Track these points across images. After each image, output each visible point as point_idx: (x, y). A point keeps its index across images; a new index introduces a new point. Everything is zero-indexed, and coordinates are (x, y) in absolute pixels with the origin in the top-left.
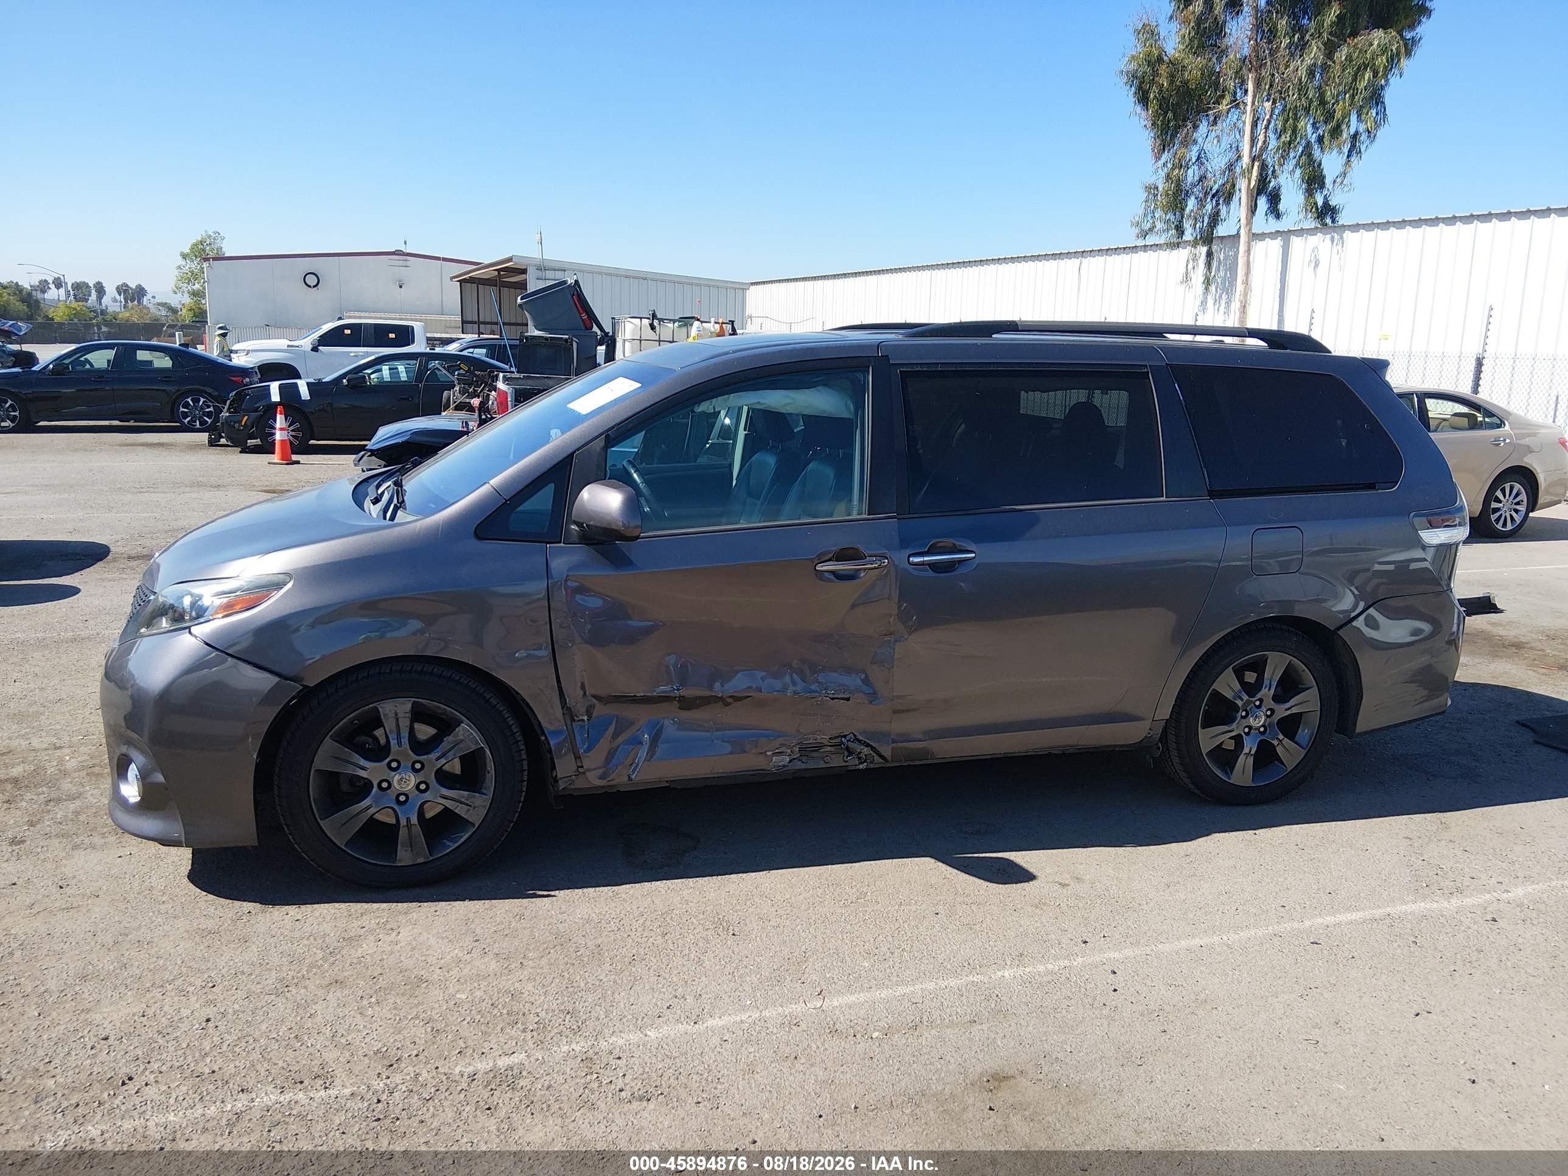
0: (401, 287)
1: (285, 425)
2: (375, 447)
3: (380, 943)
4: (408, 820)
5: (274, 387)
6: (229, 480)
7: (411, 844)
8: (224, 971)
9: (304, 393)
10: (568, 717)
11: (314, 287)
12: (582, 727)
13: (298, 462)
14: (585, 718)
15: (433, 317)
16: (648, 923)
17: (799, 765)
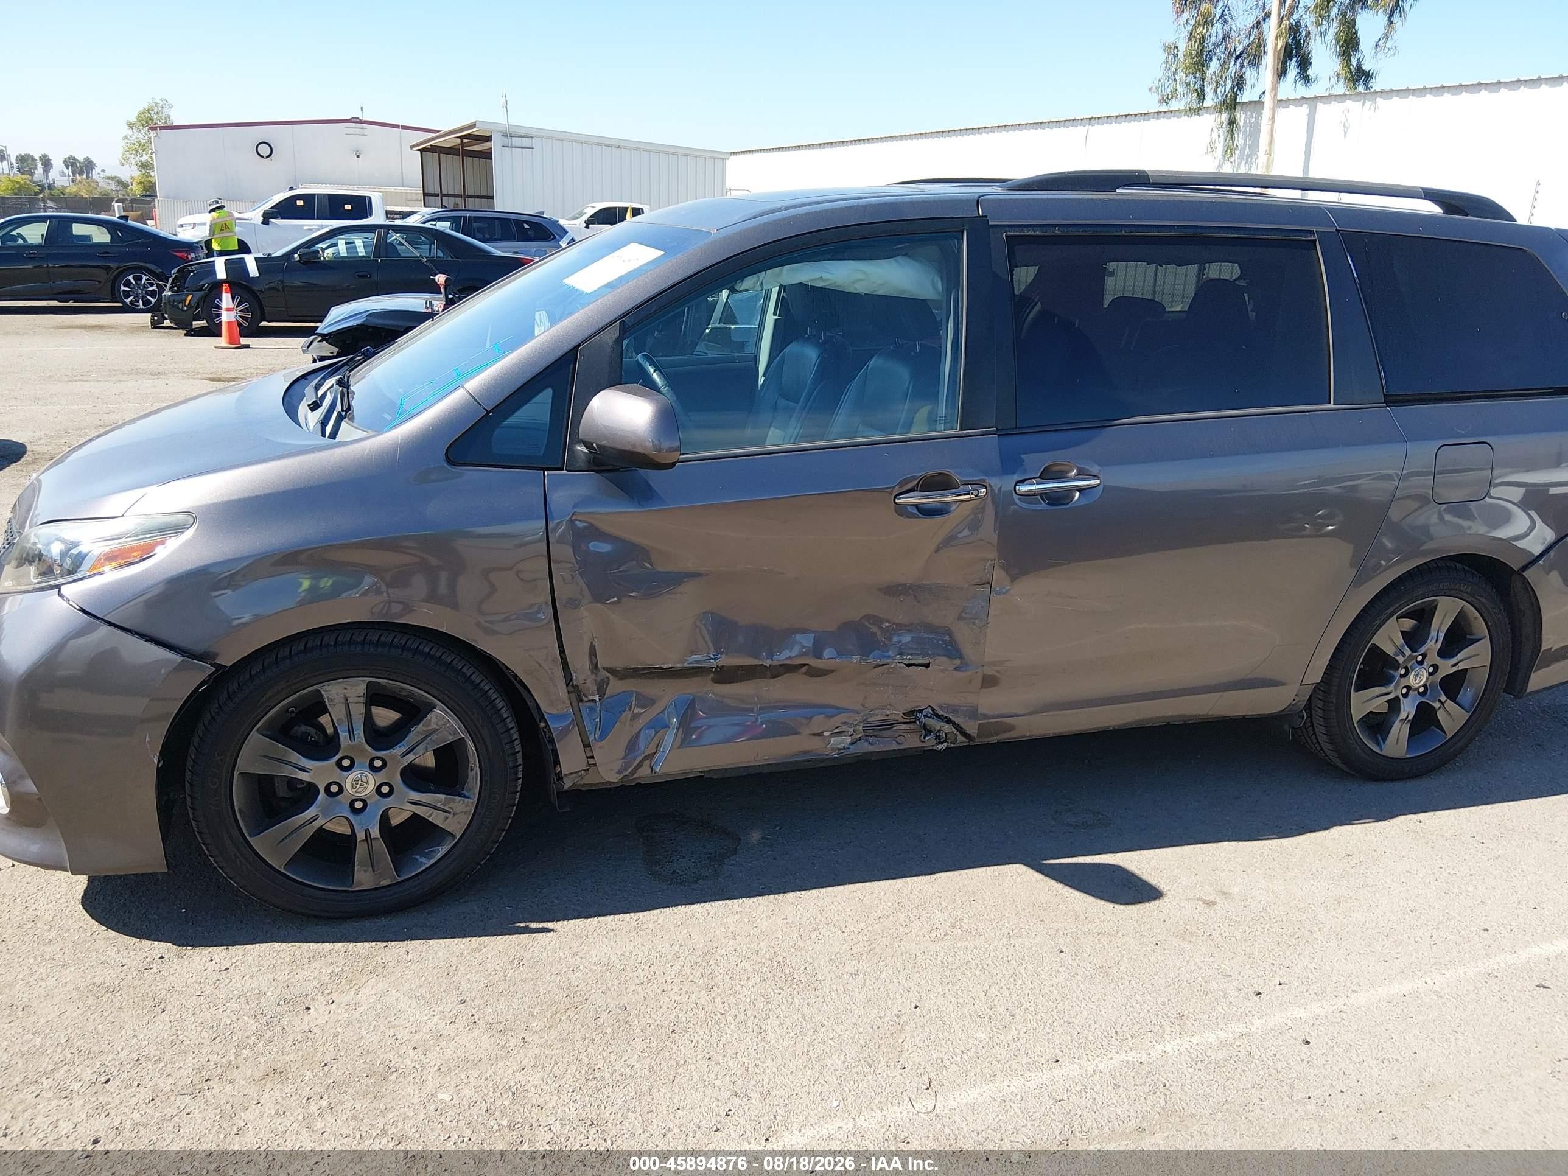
0: (358, 157)
1: (231, 306)
2: (326, 331)
3: (333, 1006)
4: (367, 832)
5: (220, 264)
6: (171, 366)
7: (372, 862)
8: (123, 1055)
9: (253, 270)
10: (573, 696)
11: (267, 157)
12: (592, 709)
13: (247, 346)
14: (597, 698)
15: (392, 189)
16: (687, 970)
17: (865, 747)
